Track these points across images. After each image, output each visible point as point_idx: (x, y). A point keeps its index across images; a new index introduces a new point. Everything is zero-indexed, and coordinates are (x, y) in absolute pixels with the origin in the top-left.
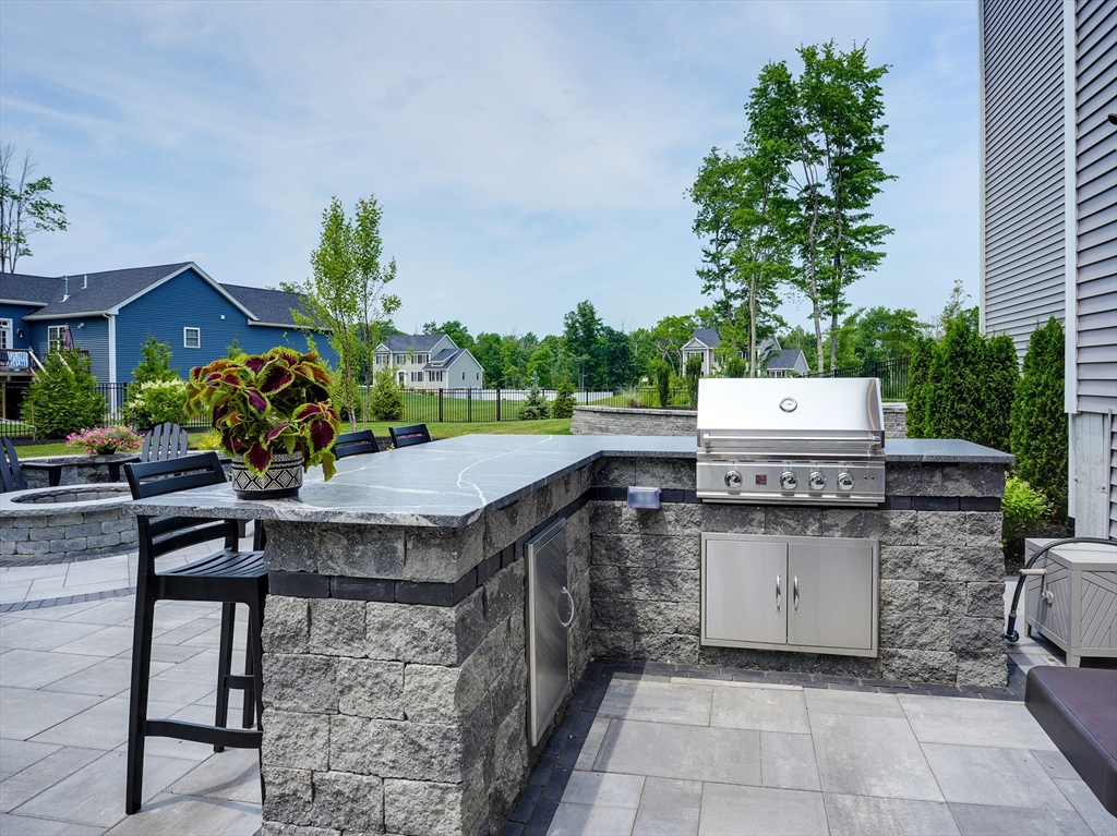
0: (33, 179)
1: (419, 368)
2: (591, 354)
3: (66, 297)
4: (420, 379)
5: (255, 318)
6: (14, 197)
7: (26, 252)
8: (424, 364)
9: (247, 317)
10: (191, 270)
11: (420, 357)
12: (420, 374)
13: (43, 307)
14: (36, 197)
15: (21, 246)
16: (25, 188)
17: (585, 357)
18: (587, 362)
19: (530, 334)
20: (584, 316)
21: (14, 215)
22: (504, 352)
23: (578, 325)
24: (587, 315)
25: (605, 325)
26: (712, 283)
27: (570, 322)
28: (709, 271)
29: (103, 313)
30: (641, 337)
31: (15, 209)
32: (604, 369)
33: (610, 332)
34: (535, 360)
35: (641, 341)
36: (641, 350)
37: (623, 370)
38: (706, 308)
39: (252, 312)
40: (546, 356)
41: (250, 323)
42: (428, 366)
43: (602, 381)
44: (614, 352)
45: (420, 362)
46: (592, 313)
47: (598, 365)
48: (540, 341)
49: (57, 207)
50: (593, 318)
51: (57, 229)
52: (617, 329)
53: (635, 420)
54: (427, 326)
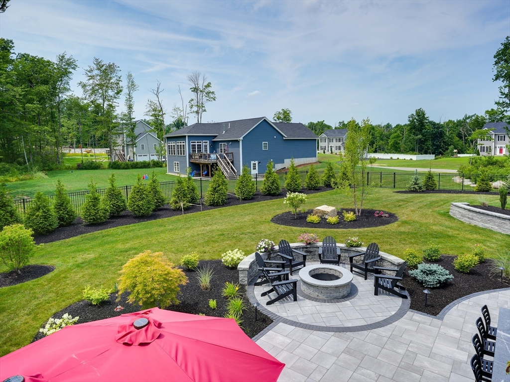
0: (206, 84)
1: (339, 144)
2: (422, 135)
3: (224, 132)
4: (340, 149)
5: (286, 136)
6: (201, 91)
7: (205, 111)
8: (341, 143)
9: (283, 136)
10: (265, 120)
11: (340, 139)
12: (340, 147)
13: (217, 136)
14: (207, 90)
15: (203, 108)
16: (204, 87)
17: (420, 136)
18: (420, 139)
19: (388, 124)
20: (419, 116)
21: (201, 98)
22: (377, 134)
23: (415, 120)
24: (420, 114)
25: (430, 120)
26: (505, 109)
27: (411, 119)
28: (504, 102)
29: (238, 139)
30: (450, 125)
31: (201, 95)
32: (429, 143)
33: (433, 124)
34: (393, 138)
35: (451, 127)
36: (450, 132)
37: (440, 143)
38: (492, 110)
39: (284, 134)
40: (398, 136)
41: (284, 138)
42: (343, 143)
43: (428, 148)
44: (435, 134)
45: (339, 141)
46: (424, 114)
47: (426, 140)
48: (393, 127)
49: (213, 93)
50: (424, 117)
51: (213, 100)
52: (437, 122)
53: (490, 218)
54: (340, 123)
